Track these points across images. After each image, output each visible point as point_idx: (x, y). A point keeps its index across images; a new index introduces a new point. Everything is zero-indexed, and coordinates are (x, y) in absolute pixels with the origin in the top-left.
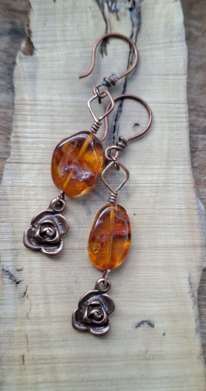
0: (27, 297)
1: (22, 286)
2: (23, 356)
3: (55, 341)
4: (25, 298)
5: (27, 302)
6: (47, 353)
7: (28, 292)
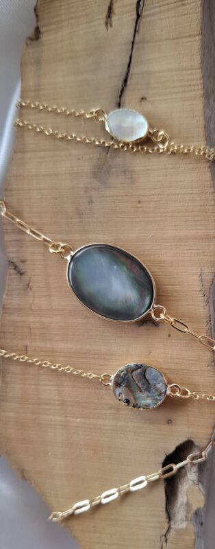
0: (31, 289)
1: (26, 277)
2: (26, 347)
3: (56, 334)
4: (29, 289)
5: (31, 293)
6: (49, 345)
7: (31, 284)
